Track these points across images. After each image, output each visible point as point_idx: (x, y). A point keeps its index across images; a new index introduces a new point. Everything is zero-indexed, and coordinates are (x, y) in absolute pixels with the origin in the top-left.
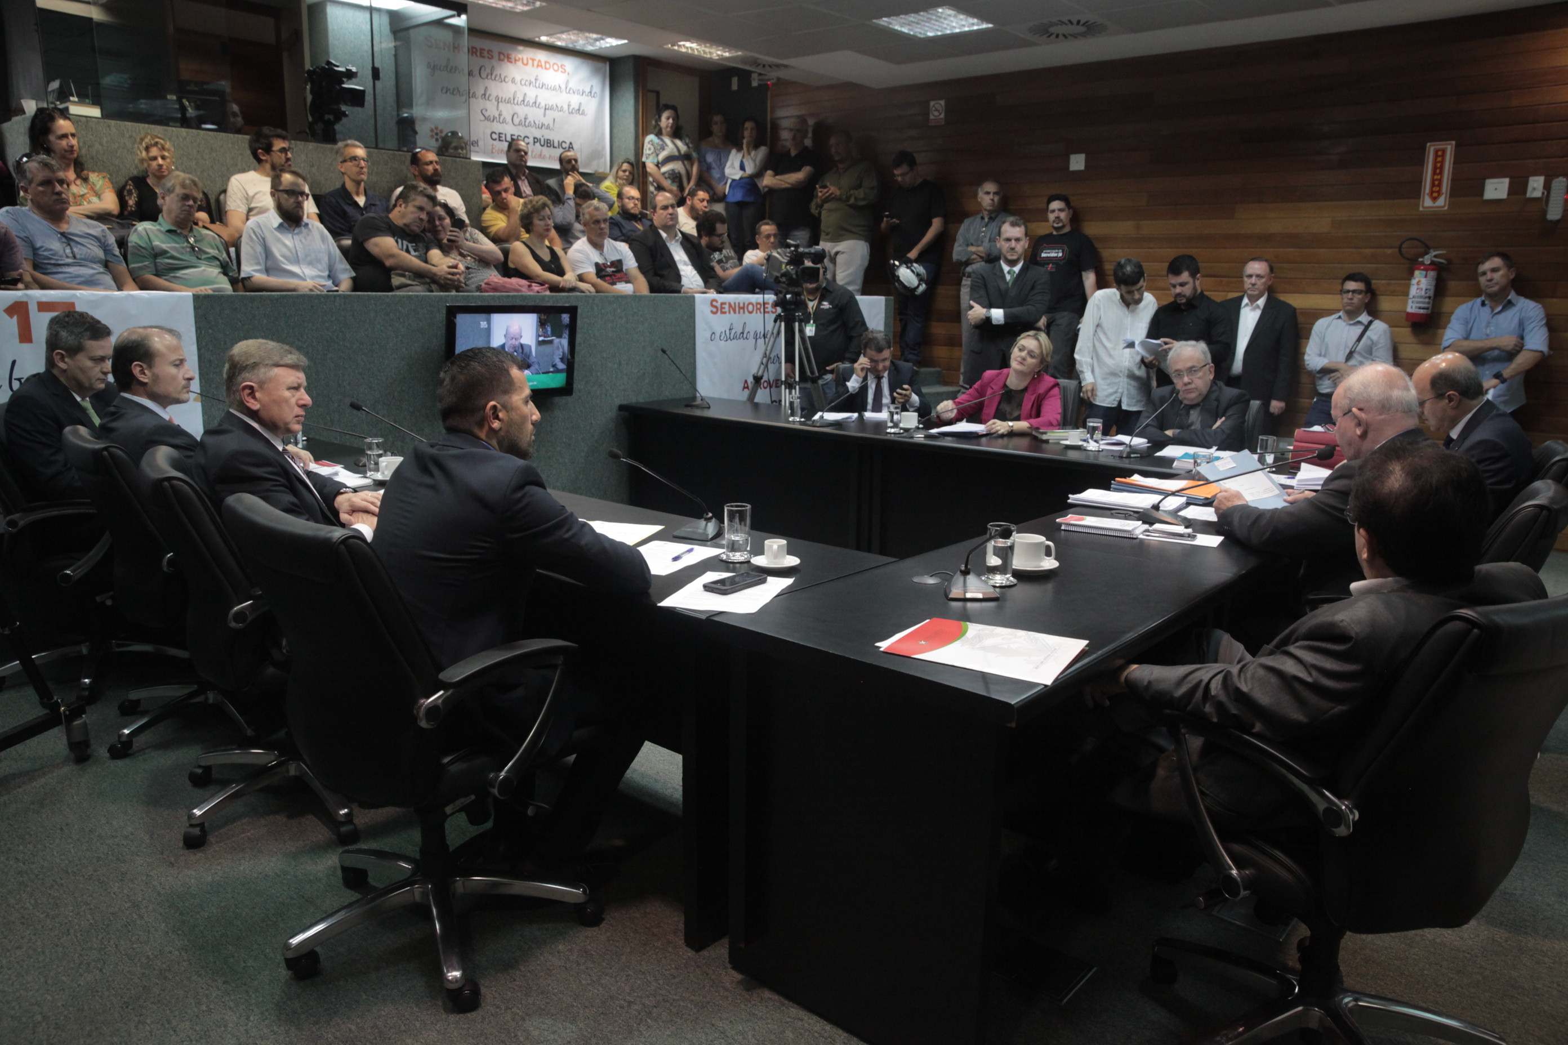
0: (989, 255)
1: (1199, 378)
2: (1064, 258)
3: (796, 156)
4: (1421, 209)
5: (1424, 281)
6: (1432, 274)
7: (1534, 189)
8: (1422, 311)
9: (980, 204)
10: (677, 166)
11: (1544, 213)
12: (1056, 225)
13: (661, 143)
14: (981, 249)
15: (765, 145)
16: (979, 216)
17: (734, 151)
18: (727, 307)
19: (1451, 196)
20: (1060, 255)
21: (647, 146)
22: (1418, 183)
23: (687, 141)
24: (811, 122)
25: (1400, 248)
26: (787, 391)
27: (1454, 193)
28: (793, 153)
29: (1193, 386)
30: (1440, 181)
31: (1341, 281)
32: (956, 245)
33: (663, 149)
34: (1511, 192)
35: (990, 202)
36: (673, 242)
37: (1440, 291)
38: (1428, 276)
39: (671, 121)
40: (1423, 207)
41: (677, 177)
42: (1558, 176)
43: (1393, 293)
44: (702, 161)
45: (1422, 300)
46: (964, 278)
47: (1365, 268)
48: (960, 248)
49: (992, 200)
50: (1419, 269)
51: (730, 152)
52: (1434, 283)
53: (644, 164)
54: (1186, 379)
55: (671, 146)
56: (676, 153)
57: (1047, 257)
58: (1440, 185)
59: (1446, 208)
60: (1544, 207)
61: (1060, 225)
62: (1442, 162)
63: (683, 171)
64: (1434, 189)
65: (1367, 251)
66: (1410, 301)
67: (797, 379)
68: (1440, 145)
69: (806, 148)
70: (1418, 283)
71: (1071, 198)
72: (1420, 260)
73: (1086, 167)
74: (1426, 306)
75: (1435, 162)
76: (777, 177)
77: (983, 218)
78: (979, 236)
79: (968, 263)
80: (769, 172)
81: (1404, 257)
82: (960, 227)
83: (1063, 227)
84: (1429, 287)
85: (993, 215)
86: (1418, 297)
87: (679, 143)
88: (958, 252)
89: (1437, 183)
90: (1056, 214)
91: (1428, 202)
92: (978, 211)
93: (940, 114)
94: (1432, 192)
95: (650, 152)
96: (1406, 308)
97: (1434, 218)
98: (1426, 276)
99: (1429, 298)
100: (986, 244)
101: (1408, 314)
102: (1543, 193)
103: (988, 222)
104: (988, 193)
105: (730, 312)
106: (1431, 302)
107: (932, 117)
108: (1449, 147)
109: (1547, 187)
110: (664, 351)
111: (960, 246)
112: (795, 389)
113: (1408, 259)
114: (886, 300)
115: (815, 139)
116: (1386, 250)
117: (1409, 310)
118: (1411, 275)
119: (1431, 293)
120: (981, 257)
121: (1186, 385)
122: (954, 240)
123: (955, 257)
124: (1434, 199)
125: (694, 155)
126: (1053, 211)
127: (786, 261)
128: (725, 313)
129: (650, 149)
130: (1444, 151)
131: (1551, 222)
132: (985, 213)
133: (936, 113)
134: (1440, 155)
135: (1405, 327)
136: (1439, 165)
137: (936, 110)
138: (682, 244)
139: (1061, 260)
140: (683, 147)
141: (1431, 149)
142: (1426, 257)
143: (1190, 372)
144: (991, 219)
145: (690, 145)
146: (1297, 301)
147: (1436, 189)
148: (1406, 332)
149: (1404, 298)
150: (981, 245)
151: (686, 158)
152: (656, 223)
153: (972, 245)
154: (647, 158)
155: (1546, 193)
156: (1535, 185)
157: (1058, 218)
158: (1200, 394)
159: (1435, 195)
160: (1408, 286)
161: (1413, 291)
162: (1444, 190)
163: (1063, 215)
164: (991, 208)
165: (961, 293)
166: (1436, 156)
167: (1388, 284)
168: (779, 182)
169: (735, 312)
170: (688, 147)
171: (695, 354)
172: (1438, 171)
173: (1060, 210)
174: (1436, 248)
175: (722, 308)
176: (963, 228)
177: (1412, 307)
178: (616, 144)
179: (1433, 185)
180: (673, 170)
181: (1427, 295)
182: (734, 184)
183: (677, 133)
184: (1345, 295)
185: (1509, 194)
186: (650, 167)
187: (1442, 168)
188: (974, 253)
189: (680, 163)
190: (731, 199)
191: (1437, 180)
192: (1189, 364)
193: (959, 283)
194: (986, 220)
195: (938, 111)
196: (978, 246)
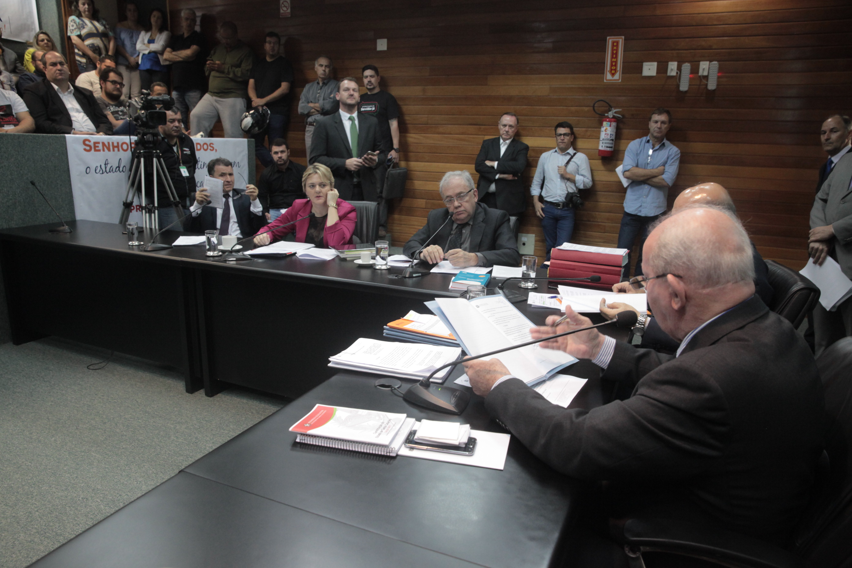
0: (323, 109)
1: (467, 202)
2: (377, 111)
3: (188, 37)
4: (605, 81)
5: (609, 129)
6: (614, 124)
7: (672, 70)
8: (608, 149)
9: (316, 72)
10: (96, 41)
11: (678, 86)
12: (369, 87)
13: (81, 22)
14: (317, 105)
15: (167, 30)
16: (316, 82)
17: (143, 33)
18: (100, 146)
19: (623, 73)
20: (374, 109)
21: (70, 24)
22: (603, 63)
23: (104, 22)
24: (199, 14)
25: (594, 107)
26: (147, 215)
27: (625, 71)
28: (186, 35)
29: (462, 209)
30: (616, 62)
31: (554, 128)
32: (300, 102)
33: (84, 28)
34: (658, 71)
35: (322, 72)
36: (66, 93)
37: (618, 136)
38: (612, 125)
39: (86, 6)
40: (606, 80)
41: (96, 50)
42: (685, 62)
43: (589, 137)
44: (117, 39)
45: (608, 142)
46: (307, 126)
47: (571, 120)
48: (303, 105)
49: (324, 71)
50: (606, 121)
51: (140, 33)
52: (615, 131)
53: (69, 38)
54: (456, 204)
55: (89, 26)
56: (95, 32)
57: (365, 111)
58: (616, 65)
59: (620, 81)
60: (678, 81)
61: (371, 87)
62: (617, 50)
63: (101, 45)
64: (613, 68)
65: (573, 109)
66: (601, 142)
67: (156, 205)
68: (615, 38)
69: (195, 32)
70: (606, 130)
71: (379, 70)
72: (606, 115)
73: (388, 48)
74: (610, 145)
75: (613, 50)
76: (174, 53)
77: (318, 83)
78: (316, 95)
79: (309, 115)
80: (168, 49)
81: (596, 113)
82: (302, 90)
83: (374, 88)
84: (612, 133)
85: (325, 81)
86: (606, 140)
87: (96, 24)
88: (302, 107)
89: (614, 64)
90: (368, 79)
91: (609, 76)
92: (314, 79)
93: (288, 9)
94: (611, 70)
95: (73, 28)
96: (598, 146)
97: (611, 87)
98: (610, 126)
99: (612, 140)
100: (321, 101)
101: (600, 151)
102: (677, 73)
103: (322, 86)
104: (322, 66)
105: (104, 150)
106: (613, 142)
107: (282, 11)
108: (621, 40)
109: (679, 68)
110: (33, 183)
111: (303, 103)
112: (154, 213)
113: (598, 114)
114: (248, 141)
115: (202, 25)
116: (584, 108)
117: (600, 148)
118: (601, 125)
119: (613, 137)
120: (318, 111)
121: (456, 208)
122: (299, 100)
123: (300, 110)
124: (613, 75)
125: (111, 34)
126: (367, 77)
127: (139, 107)
128: (99, 150)
129: (73, 26)
130: (617, 42)
131: (682, 92)
132: (320, 80)
133: (285, 9)
134: (615, 45)
135: (598, 160)
136: (615, 52)
137: (285, 6)
138: (74, 94)
139: (374, 113)
140: (100, 28)
141: (610, 40)
142: (610, 113)
143: (459, 197)
144: (324, 84)
145: (107, 26)
146: (529, 141)
147: (614, 68)
148: (598, 163)
149: (597, 140)
150: (318, 102)
151: (103, 35)
152: (48, 76)
153: (311, 102)
154: (71, 32)
155: (679, 73)
156: (673, 68)
157: (370, 82)
158: (469, 215)
159: (613, 72)
160: (599, 132)
161: (603, 135)
162: (618, 69)
163: (373, 80)
164: (323, 76)
165: (306, 136)
166: (613, 46)
167: (587, 131)
168: (175, 57)
169: (109, 150)
170: (105, 27)
171: (70, 185)
172: (614, 56)
173: (371, 76)
174: (616, 107)
175: (95, 147)
176: (305, 90)
177: (603, 146)
178: (44, 21)
179: (612, 65)
180: (93, 44)
181: (611, 138)
182: (144, 57)
183: (94, 16)
184: (558, 138)
185: (657, 73)
186: (75, 40)
187: (616, 54)
188: (313, 108)
189: (99, 39)
190: (142, 68)
191: (614, 62)
192: (458, 191)
193: (304, 130)
194: (321, 84)
195: (286, 7)
196: (315, 103)
